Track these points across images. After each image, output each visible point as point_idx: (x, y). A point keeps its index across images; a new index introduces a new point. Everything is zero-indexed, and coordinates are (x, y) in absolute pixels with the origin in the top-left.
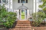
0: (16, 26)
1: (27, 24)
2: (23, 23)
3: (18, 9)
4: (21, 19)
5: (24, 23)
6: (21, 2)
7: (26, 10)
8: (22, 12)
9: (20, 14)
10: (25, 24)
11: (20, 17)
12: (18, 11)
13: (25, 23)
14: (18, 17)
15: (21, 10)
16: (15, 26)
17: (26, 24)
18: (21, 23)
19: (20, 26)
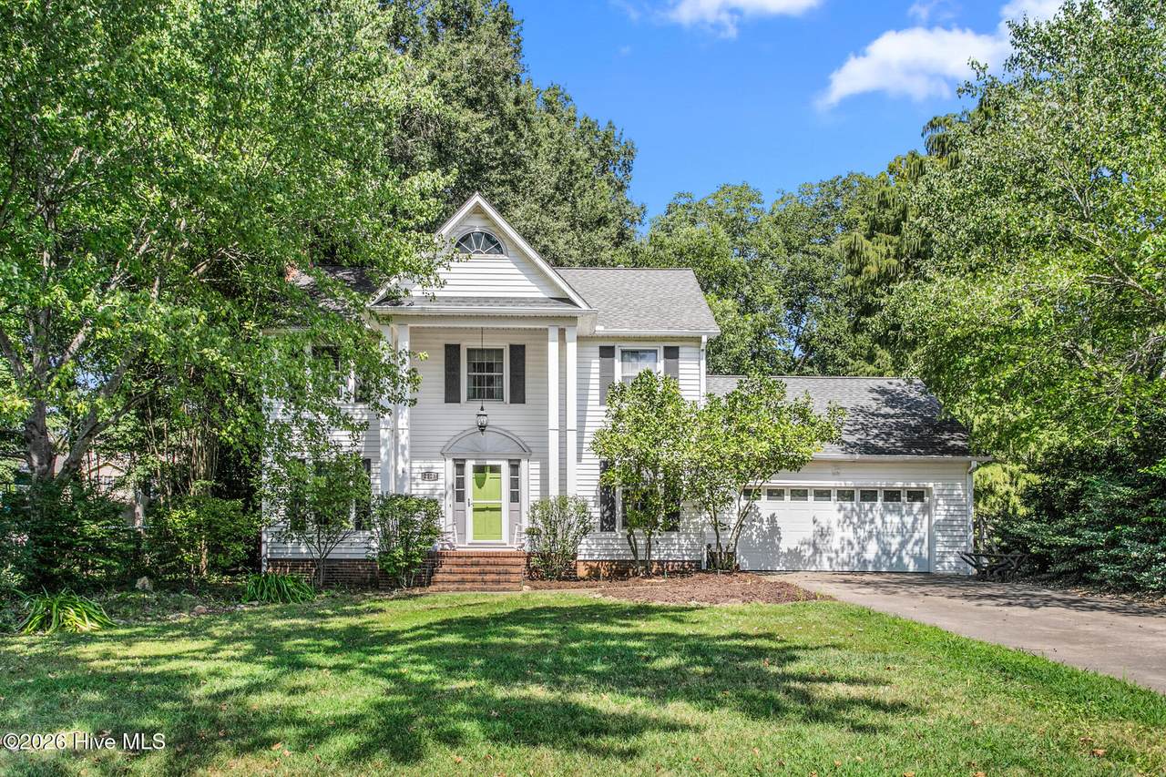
0: (438, 577)
1: (501, 568)
2: (477, 564)
3: (443, 455)
4: (470, 538)
5: (482, 560)
6: (473, 396)
7: (515, 467)
8: (480, 484)
9: (460, 497)
10: (488, 568)
11: (460, 523)
12: (446, 469)
13: (491, 560)
14: (445, 523)
15: (470, 465)
16: (432, 573)
17: (494, 569)
18: (469, 561)
19: (458, 577)
